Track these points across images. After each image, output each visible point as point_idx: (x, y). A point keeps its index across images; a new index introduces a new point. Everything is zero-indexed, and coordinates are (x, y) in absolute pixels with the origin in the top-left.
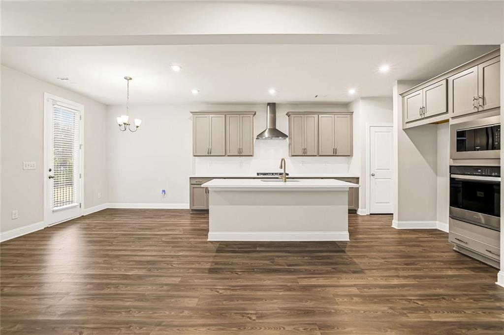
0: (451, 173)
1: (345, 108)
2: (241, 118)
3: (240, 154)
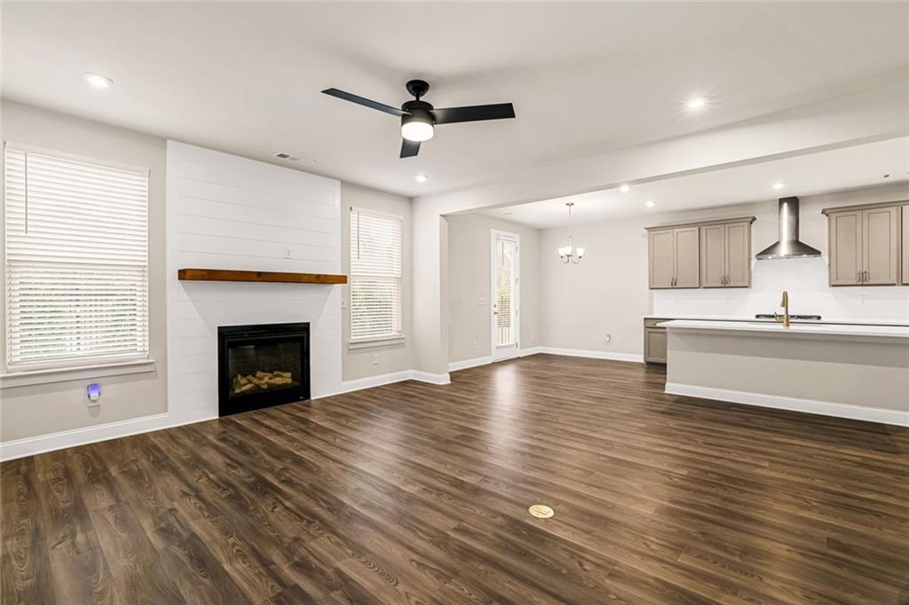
2: (727, 229)
3: (725, 284)
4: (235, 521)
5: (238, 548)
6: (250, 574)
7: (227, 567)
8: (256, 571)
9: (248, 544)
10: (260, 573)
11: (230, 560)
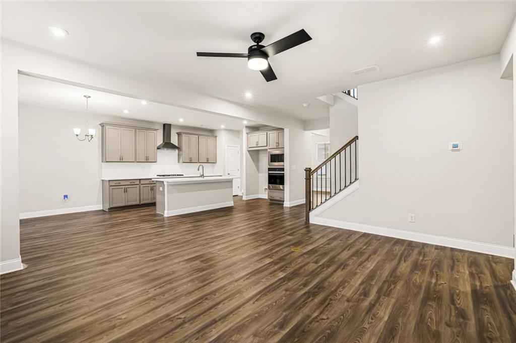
0: (269, 171)
1: (212, 132)
2: (147, 133)
3: (147, 161)
4: (349, 333)
5: (370, 320)
6: (383, 308)
7: (386, 318)
8: (379, 307)
9: (364, 317)
10: (379, 305)
11: (382, 319)
